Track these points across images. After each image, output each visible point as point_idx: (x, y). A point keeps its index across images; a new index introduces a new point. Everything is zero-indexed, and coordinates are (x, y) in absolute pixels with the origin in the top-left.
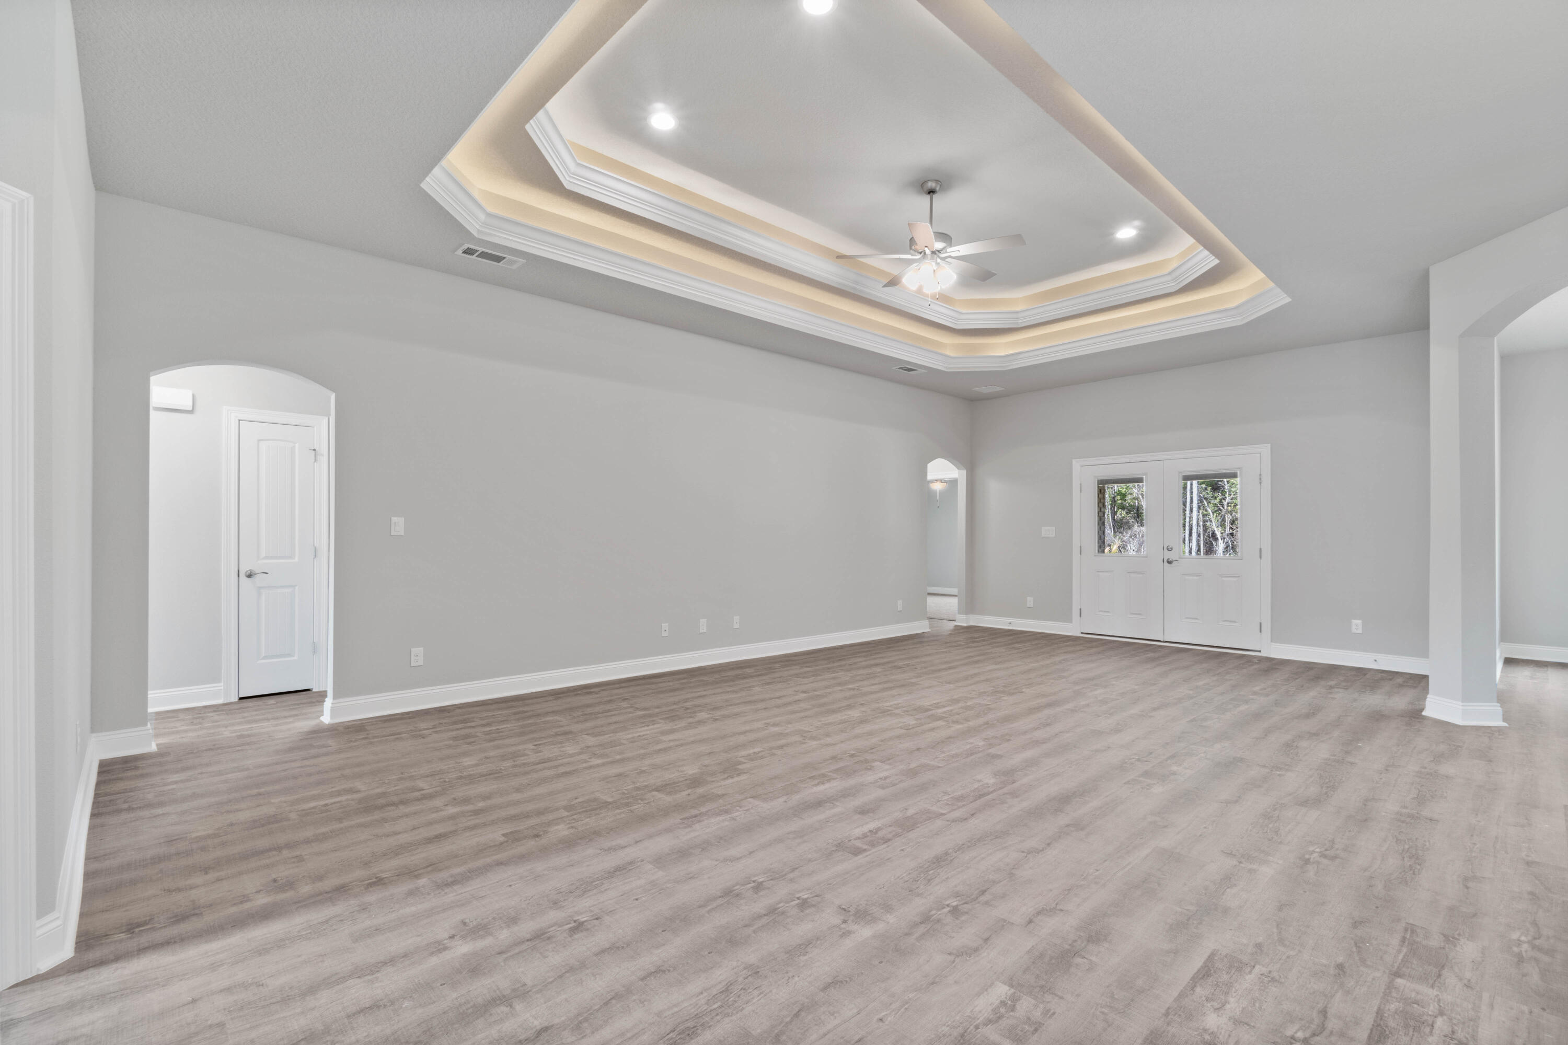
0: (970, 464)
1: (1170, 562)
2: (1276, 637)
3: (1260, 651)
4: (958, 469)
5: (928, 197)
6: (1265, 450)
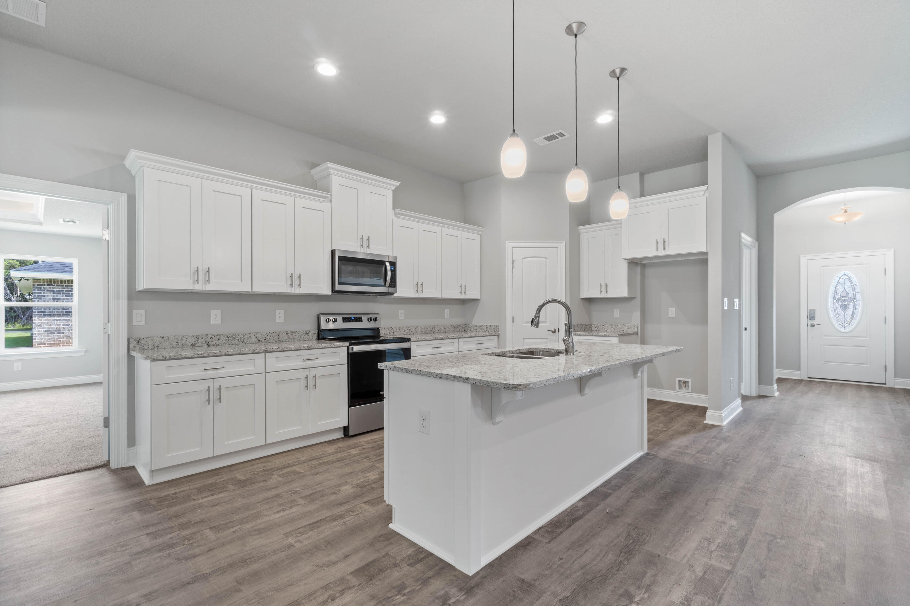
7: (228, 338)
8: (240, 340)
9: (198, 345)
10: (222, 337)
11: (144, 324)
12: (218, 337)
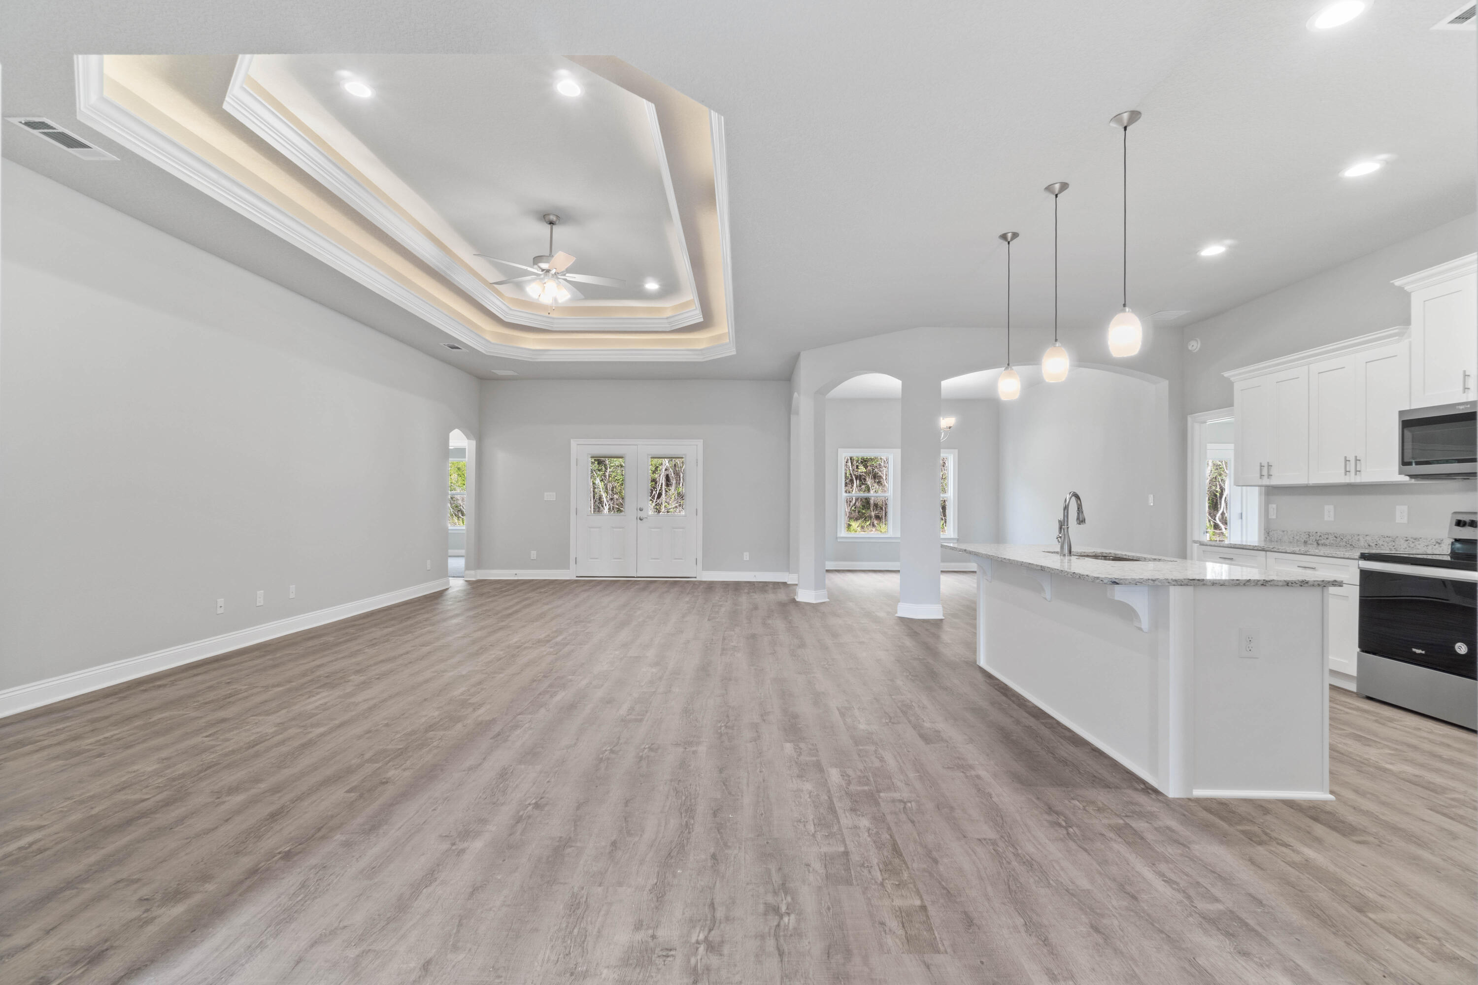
0: (479, 435)
1: (641, 519)
2: (706, 568)
3: (696, 577)
4: (468, 438)
5: (549, 226)
6: (700, 443)
7: (1336, 537)
8: (1347, 542)
9: (1309, 542)
10: (1330, 537)
11: (1275, 518)
12: (1327, 536)
